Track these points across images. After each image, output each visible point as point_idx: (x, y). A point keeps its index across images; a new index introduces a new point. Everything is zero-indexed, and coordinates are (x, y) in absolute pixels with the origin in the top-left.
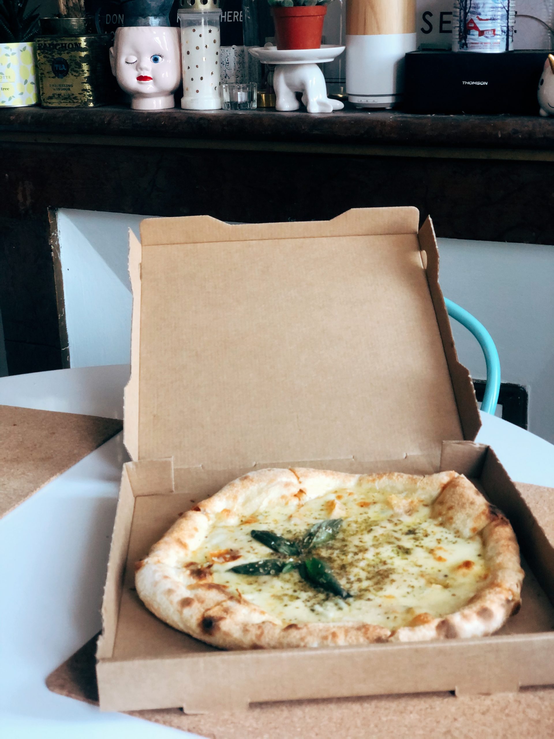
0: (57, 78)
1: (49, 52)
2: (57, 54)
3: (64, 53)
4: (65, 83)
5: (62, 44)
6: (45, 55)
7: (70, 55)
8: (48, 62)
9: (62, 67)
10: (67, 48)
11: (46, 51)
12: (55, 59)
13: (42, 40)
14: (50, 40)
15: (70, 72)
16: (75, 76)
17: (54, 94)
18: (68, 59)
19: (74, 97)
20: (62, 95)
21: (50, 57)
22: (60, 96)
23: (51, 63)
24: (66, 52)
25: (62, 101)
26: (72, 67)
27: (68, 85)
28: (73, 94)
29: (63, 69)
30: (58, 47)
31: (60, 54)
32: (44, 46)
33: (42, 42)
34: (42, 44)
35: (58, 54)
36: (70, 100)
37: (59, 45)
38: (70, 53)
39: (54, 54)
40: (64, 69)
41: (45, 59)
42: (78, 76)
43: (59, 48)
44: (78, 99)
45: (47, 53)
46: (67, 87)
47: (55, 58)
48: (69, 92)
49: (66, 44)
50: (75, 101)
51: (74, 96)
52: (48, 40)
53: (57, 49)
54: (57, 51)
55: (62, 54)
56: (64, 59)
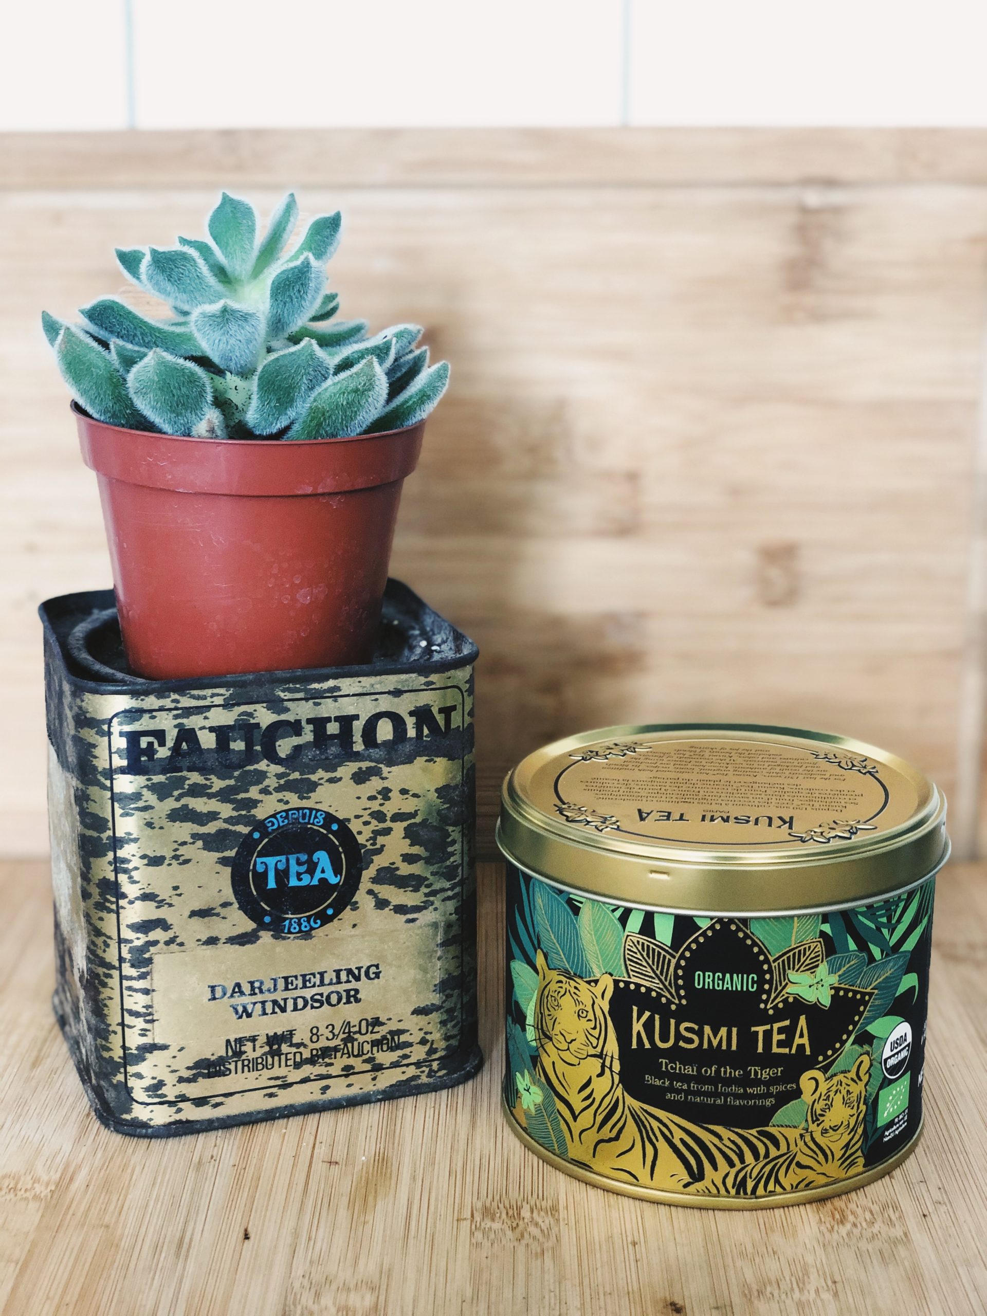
0: (266, 937)
1: (218, 784)
2: (279, 789)
3: (331, 781)
4: (329, 965)
5: (319, 724)
6: (185, 806)
7: (375, 784)
8: (208, 847)
9: (311, 871)
10: (359, 746)
11: (195, 778)
12: (260, 825)
13: (161, 709)
14: (227, 705)
15: (370, 892)
16: (400, 909)
18: (357, 817)
19: (378, 1036)
20: (296, 1040)
21: (226, 810)
22: (285, 1048)
23: (231, 853)
24: (347, 770)
25: (295, 1075)
26: (379, 861)
27: (343, 976)
28: (377, 1022)
29: (318, 875)
30: (284, 747)
31: (305, 788)
32: (176, 749)
33: (167, 723)
34: (160, 735)
35: (290, 786)
36: (352, 1061)
37: (295, 728)
38: (376, 772)
39: (254, 793)
40: (323, 881)
41: (184, 830)
42: (417, 909)
43: (297, 749)
44: (410, 1045)
45: (197, 791)
46: (339, 982)
47: (260, 813)
48: (351, 1013)
49: (346, 721)
50: (385, 1057)
51: (382, 1031)
52: (208, 708)
53: (274, 758)
54: (280, 769)
55: (313, 786)
56: (330, 818)
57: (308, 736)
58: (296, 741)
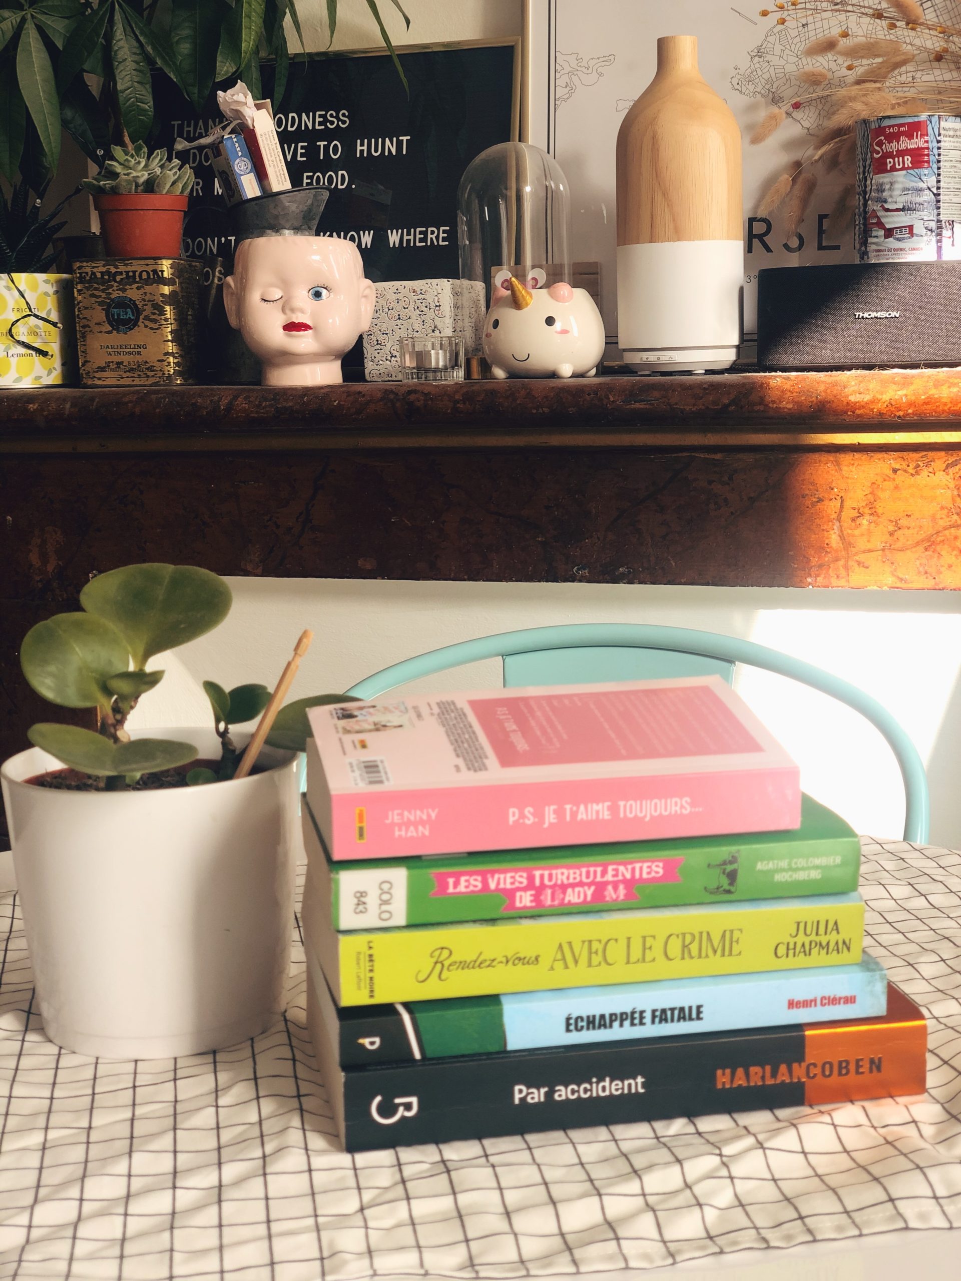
0: (115, 333)
2: (117, 290)
3: (131, 289)
4: (132, 343)
5: (127, 272)
9: (126, 314)
12: (112, 299)
15: (142, 322)
16: (151, 328)
17: (108, 364)
18: (138, 300)
19: (148, 367)
20: (124, 364)
22: (121, 366)
24: (135, 286)
25: (124, 375)
26: (145, 313)
28: (146, 362)
29: (128, 316)
30: (118, 278)
31: (124, 290)
35: (120, 289)
37: (121, 273)
38: (143, 288)
39: (111, 291)
40: (129, 318)
42: (156, 329)
43: (121, 279)
44: (158, 371)
46: (135, 348)
47: (112, 297)
48: (139, 358)
50: (150, 374)
53: (116, 282)
54: (117, 285)
55: (126, 290)
56: (131, 300)
57: (124, 276)
58: (121, 277)
